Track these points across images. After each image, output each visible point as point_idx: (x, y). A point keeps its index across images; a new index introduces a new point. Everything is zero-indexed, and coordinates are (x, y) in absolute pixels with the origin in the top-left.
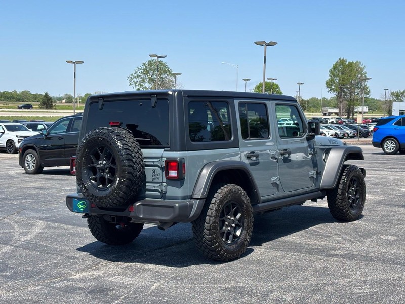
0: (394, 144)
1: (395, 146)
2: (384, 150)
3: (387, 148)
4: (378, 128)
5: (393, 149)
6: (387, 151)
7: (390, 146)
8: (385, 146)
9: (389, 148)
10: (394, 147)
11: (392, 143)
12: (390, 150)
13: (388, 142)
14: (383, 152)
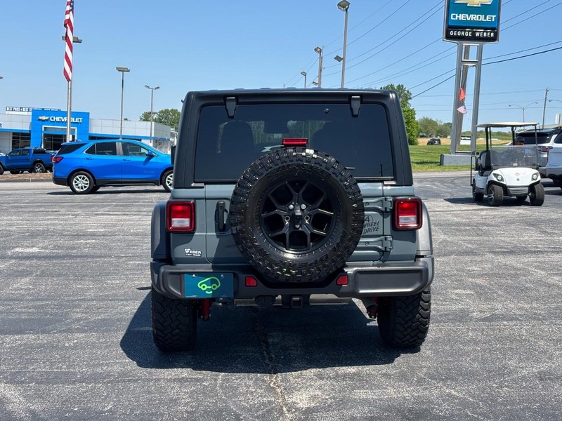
0: (86, 180)
1: (88, 182)
2: (72, 188)
3: (77, 185)
4: (63, 158)
5: (85, 187)
6: (77, 190)
7: (81, 182)
8: (74, 183)
9: (80, 185)
10: (87, 184)
11: (84, 178)
12: (82, 188)
13: (78, 177)
14: (70, 190)
